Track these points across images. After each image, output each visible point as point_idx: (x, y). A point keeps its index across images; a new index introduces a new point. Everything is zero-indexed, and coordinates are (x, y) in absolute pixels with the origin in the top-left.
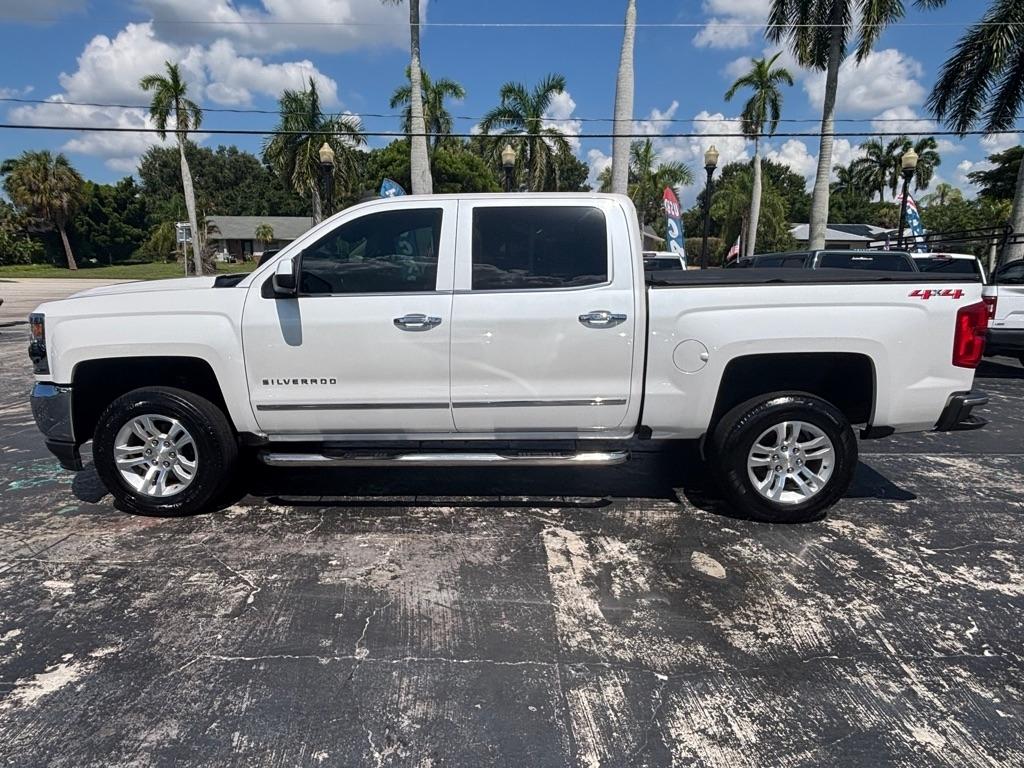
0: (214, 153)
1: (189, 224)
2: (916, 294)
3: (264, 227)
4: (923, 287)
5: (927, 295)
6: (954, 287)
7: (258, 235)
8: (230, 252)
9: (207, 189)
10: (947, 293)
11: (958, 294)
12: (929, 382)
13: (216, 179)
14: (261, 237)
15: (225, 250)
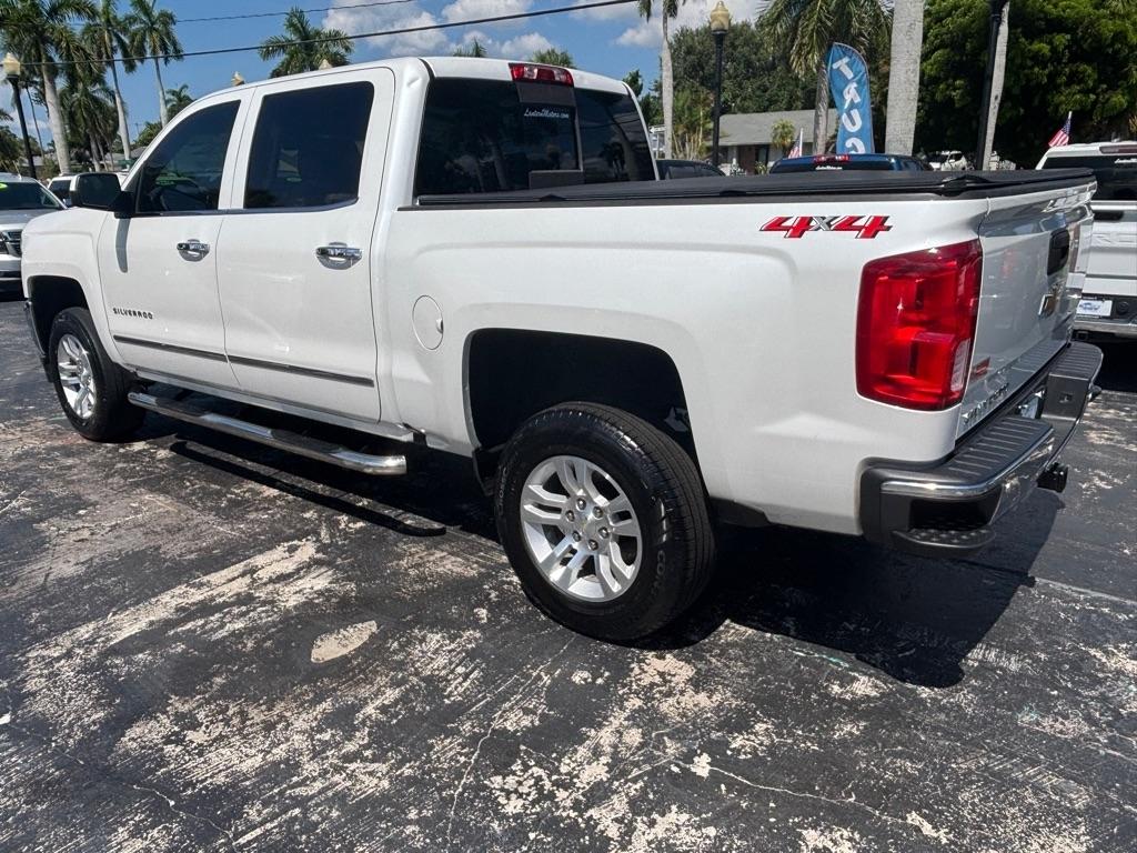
0: (753, 27)
1: (663, 129)
2: (776, 225)
3: (784, 127)
4: (794, 210)
5: (804, 225)
6: (866, 210)
7: (774, 138)
8: (740, 164)
9: (735, 78)
10: (848, 225)
11: (878, 225)
12: (803, 425)
13: (749, 64)
14: (778, 140)
15: (734, 161)
